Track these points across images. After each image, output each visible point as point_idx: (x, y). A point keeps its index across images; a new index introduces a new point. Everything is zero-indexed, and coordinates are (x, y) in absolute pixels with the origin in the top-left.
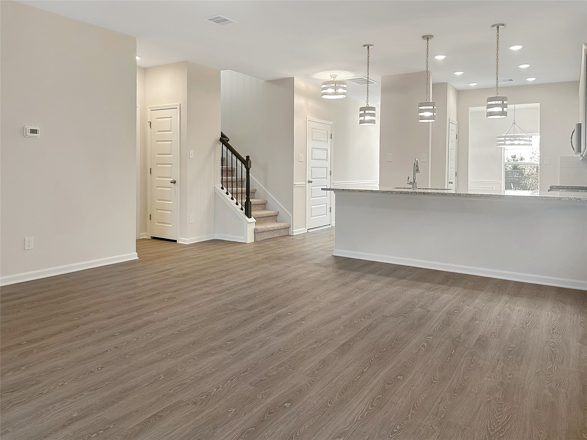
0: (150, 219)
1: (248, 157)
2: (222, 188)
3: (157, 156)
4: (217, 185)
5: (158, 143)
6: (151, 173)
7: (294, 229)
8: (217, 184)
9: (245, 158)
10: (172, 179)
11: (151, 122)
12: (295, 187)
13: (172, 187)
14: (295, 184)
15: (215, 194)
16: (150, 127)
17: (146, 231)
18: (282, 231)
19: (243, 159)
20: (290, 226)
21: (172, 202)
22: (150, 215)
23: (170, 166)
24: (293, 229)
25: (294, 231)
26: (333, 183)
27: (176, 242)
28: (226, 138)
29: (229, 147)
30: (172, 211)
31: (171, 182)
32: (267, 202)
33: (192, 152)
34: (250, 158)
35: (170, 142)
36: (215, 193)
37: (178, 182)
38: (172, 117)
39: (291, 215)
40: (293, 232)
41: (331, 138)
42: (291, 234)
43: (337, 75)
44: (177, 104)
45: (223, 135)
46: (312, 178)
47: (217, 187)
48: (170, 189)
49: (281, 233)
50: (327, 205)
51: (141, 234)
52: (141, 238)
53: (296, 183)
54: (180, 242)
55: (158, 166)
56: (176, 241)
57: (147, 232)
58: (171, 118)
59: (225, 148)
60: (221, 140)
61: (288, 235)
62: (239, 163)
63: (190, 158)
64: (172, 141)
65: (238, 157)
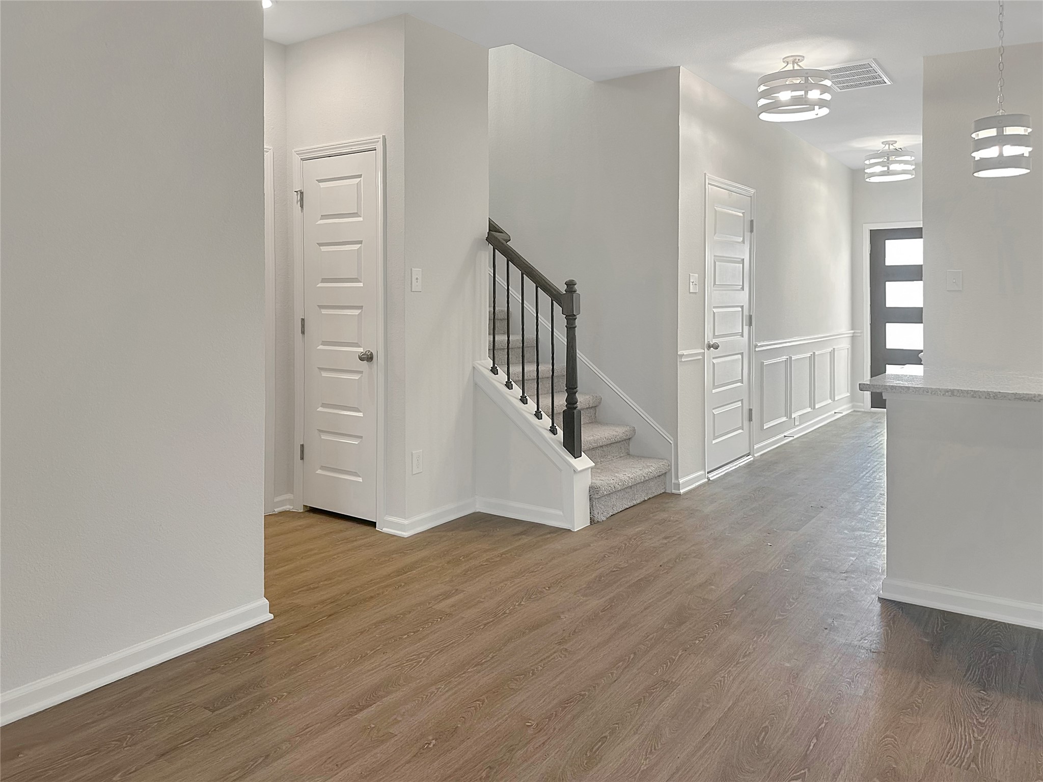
0: (302, 458)
1: (570, 285)
2: (494, 371)
3: (320, 285)
4: (479, 362)
5: (324, 249)
6: (303, 332)
7: (679, 477)
8: (480, 360)
9: (563, 289)
10: (361, 350)
11: (302, 193)
12: (681, 361)
13: (361, 372)
14: (682, 356)
15: (476, 388)
16: (302, 206)
17: (290, 488)
18: (652, 484)
19: (555, 290)
20: (670, 470)
21: (361, 415)
22: (302, 446)
23: (357, 312)
24: (677, 478)
25: (681, 481)
26: (756, 346)
27: (375, 527)
28: (502, 232)
29: (512, 257)
30: (361, 437)
31: (361, 359)
32: (600, 403)
33: (417, 272)
34: (576, 286)
35: (357, 247)
36: (476, 385)
37: (380, 358)
38: (360, 176)
39: (672, 439)
40: (678, 486)
41: (752, 231)
42: (674, 491)
43: (804, 57)
44: (379, 136)
45: (493, 228)
46: (715, 336)
47: (480, 367)
48: (356, 377)
49: (650, 492)
50: (742, 404)
51: (277, 499)
52: (277, 510)
53: (685, 352)
54: (385, 530)
55: (324, 311)
56: (374, 524)
57: (293, 494)
58: (360, 179)
59: (501, 259)
60: (490, 239)
61: (666, 495)
62: (545, 299)
63: (413, 290)
64: (360, 242)
65: (542, 284)
